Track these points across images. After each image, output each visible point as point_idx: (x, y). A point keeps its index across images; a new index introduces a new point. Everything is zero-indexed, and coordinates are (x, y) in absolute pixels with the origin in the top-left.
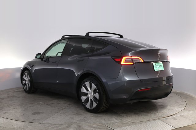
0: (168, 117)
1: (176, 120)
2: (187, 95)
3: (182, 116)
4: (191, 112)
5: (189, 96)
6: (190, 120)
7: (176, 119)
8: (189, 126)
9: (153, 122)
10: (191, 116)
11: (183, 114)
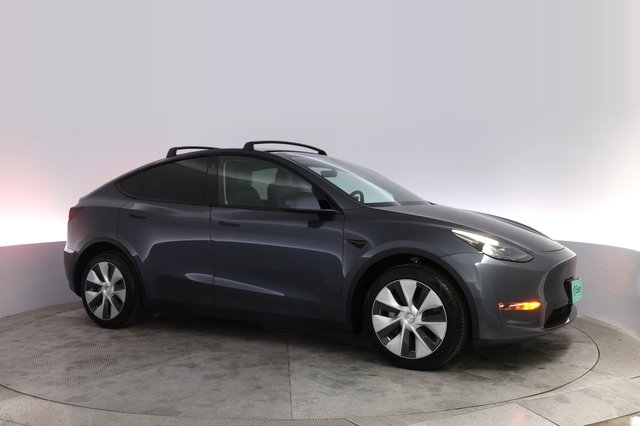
1: (568, 405)
2: (603, 327)
3: (586, 391)
5: (607, 328)
6: (610, 402)
7: (567, 402)
8: (606, 422)
10: (615, 390)
11: (589, 385)
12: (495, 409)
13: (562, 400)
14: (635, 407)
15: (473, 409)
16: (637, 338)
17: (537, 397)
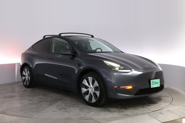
0: (155, 112)
1: (163, 115)
2: (174, 91)
3: (169, 111)
4: (177, 107)
5: (175, 91)
6: (176, 114)
7: (163, 114)
8: (175, 120)
9: (141, 116)
10: (178, 110)
11: (169, 109)
12: (140, 116)
13: (161, 113)
14: (184, 115)
15: (133, 116)
16: (184, 94)
17: (153, 112)
